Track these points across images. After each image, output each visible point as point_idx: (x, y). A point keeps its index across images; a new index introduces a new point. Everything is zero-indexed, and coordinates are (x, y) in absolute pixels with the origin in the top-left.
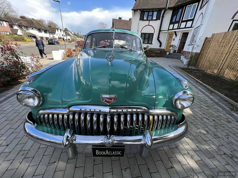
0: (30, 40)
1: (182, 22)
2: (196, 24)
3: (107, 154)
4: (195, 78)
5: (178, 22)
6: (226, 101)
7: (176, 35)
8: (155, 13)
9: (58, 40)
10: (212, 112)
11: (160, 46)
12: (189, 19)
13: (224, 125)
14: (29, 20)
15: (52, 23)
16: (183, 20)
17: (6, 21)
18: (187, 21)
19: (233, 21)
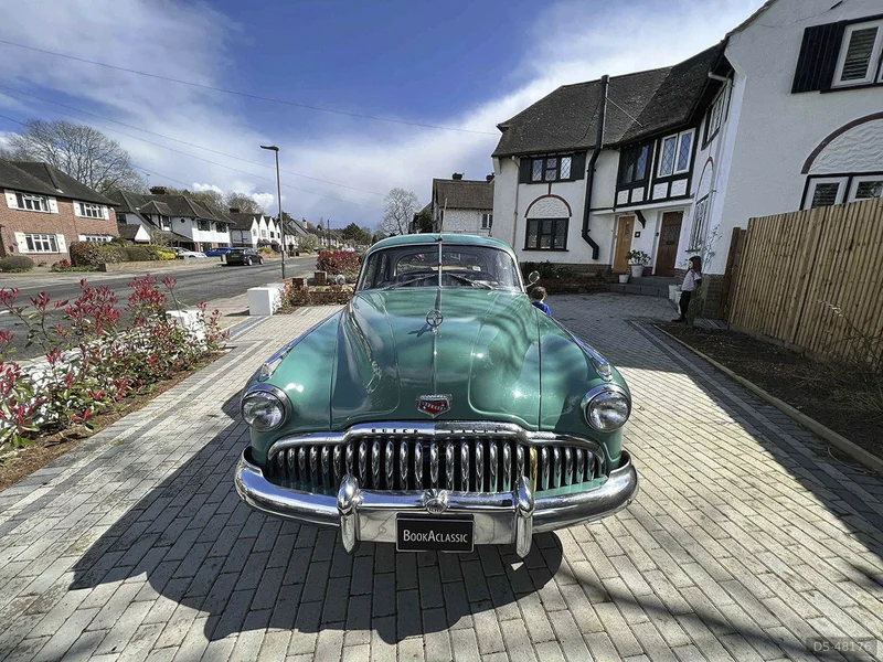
0: (173, 256)
1: (657, 181)
2: (701, 187)
4: (711, 360)
5: (644, 183)
6: (805, 428)
7: (643, 222)
8: (566, 163)
9: (255, 249)
10: (752, 461)
11: (596, 256)
12: (676, 172)
13: (783, 499)
14: (176, 197)
15: (242, 201)
16: (658, 176)
17: (109, 206)
18: (670, 180)
19: (809, 178)
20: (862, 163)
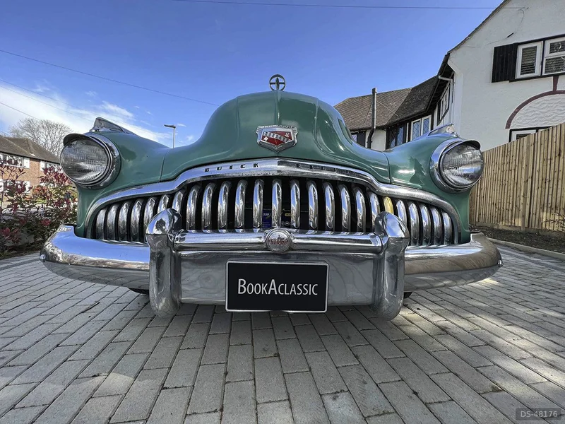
3: (273, 291)
8: (354, 137)
19: (511, 131)
20: (542, 121)
